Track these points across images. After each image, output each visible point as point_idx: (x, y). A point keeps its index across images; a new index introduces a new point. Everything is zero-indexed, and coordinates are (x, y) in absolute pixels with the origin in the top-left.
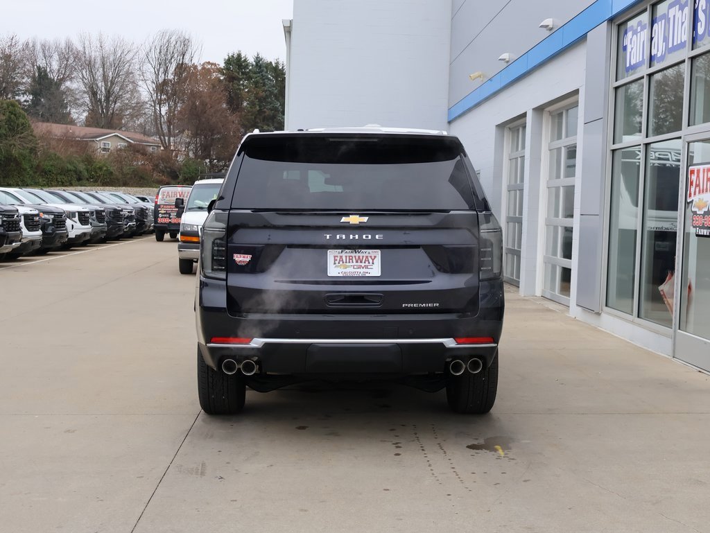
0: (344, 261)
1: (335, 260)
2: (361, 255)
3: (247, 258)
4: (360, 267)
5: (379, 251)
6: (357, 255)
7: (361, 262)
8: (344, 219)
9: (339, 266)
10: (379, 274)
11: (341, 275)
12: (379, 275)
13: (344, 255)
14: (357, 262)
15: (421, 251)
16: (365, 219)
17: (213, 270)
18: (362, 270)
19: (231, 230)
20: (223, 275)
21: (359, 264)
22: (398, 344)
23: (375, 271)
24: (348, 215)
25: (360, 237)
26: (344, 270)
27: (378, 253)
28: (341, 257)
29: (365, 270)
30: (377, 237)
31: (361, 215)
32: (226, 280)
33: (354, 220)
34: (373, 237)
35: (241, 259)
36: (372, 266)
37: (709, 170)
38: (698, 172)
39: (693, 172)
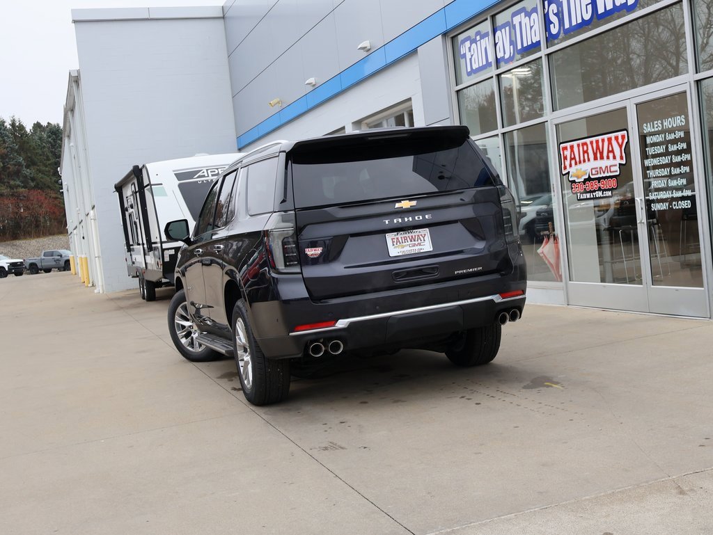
0: (401, 241)
1: (393, 242)
2: (413, 234)
3: (318, 251)
4: (414, 245)
5: (427, 229)
6: (410, 235)
7: (415, 241)
8: (397, 205)
9: (398, 247)
11: (401, 254)
12: (432, 249)
13: (399, 236)
14: (411, 241)
15: (459, 225)
16: (414, 203)
17: (286, 266)
18: (416, 248)
19: (299, 230)
20: (297, 270)
21: (413, 242)
22: (460, 305)
23: (427, 246)
24: (400, 201)
25: (413, 218)
26: (402, 250)
27: (426, 231)
28: (397, 238)
29: (419, 247)
30: (427, 217)
31: (410, 200)
32: (302, 273)
33: (406, 204)
34: (424, 217)
35: (313, 252)
36: (423, 243)
37: (585, 144)
38: (572, 147)
39: (565, 148)
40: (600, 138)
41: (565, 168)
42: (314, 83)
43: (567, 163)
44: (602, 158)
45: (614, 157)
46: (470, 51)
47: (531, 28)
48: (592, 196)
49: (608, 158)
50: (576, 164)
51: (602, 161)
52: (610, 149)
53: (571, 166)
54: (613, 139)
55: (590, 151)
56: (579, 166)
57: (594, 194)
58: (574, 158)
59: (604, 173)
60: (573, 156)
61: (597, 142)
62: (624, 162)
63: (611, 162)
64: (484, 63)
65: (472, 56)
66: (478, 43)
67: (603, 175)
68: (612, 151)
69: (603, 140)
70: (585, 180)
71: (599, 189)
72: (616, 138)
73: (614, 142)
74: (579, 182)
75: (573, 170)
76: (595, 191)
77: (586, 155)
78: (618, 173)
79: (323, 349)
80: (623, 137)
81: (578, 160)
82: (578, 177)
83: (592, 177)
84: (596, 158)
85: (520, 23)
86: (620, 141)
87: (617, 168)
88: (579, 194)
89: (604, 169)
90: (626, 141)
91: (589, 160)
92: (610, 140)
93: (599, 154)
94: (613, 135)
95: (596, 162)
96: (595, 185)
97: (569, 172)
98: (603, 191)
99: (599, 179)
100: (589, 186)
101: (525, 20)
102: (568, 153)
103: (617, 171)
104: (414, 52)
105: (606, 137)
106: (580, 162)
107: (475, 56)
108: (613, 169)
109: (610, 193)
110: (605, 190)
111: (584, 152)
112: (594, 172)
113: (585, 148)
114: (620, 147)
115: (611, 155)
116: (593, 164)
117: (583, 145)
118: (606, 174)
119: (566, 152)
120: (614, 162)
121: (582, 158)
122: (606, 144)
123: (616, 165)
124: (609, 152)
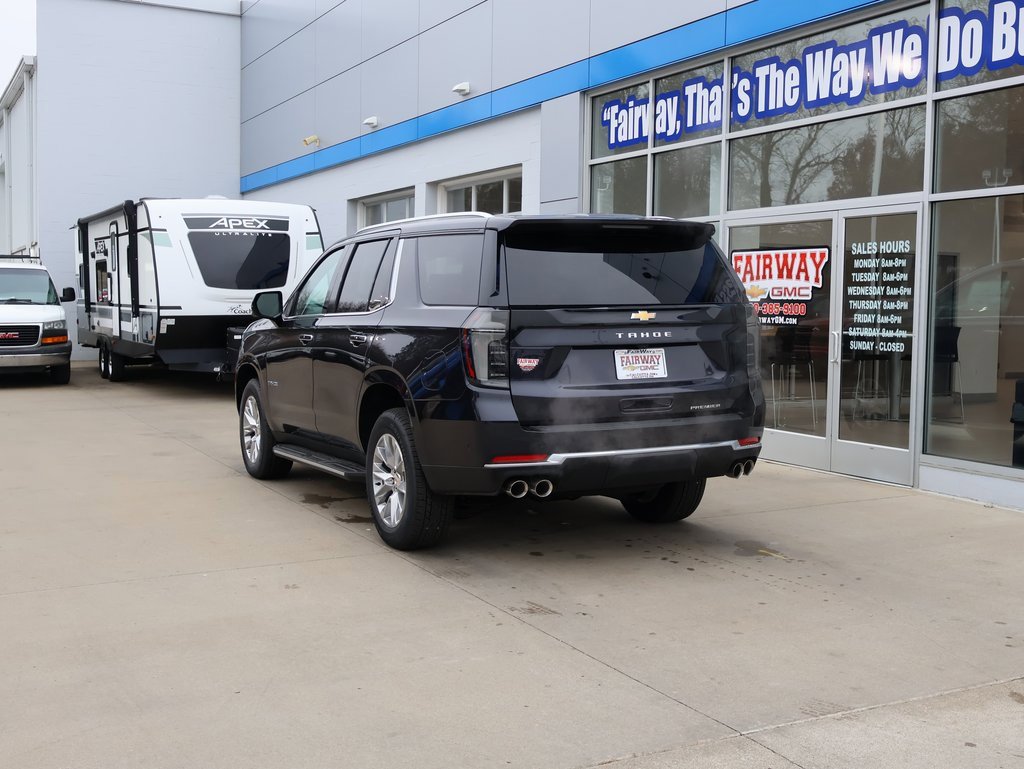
0: (631, 361)
1: (623, 361)
2: (646, 354)
3: (534, 363)
4: (646, 368)
5: (663, 350)
6: (643, 354)
7: (647, 362)
8: (634, 316)
9: (629, 367)
11: (630, 378)
12: (666, 376)
13: (630, 355)
14: (643, 362)
15: (698, 347)
16: (652, 315)
17: (490, 378)
18: (649, 372)
19: (511, 333)
20: (505, 384)
21: (645, 364)
22: (695, 450)
23: (660, 371)
24: (636, 311)
25: (651, 335)
26: (632, 372)
27: (660, 352)
28: (628, 357)
30: (666, 334)
31: (649, 311)
32: (510, 389)
33: (643, 316)
34: (663, 334)
35: (526, 364)
36: (654, 366)
37: (769, 256)
38: (749, 258)
39: (740, 258)
40: (790, 252)
42: (375, 124)
43: (740, 277)
44: (789, 276)
45: (807, 278)
46: (617, 117)
47: (710, 103)
48: (769, 321)
49: (798, 277)
50: (752, 279)
51: (789, 281)
52: (803, 267)
54: (808, 255)
55: (774, 267)
56: (755, 283)
57: (773, 319)
58: (751, 272)
59: (790, 295)
60: (748, 269)
61: (786, 256)
62: (819, 285)
63: (802, 283)
64: (636, 136)
65: (619, 124)
66: (631, 110)
67: (787, 297)
68: (806, 271)
69: (794, 256)
70: (763, 300)
71: (781, 314)
72: (813, 256)
73: (809, 261)
75: (747, 287)
76: (774, 316)
77: (767, 271)
78: (809, 298)
79: (527, 488)
80: (822, 255)
81: (755, 274)
82: (753, 296)
83: (772, 298)
84: (780, 276)
85: (695, 95)
86: (818, 259)
87: (809, 292)
89: (790, 291)
90: (826, 259)
91: (771, 277)
92: (803, 256)
93: (785, 271)
94: (808, 252)
95: (780, 280)
96: (776, 308)
98: (786, 317)
99: (782, 302)
100: (766, 308)
101: (703, 93)
102: (742, 264)
104: (536, 107)
105: (798, 252)
106: (758, 278)
107: (624, 125)
108: (802, 292)
109: (795, 321)
110: (789, 316)
111: (765, 266)
112: (776, 292)
113: (768, 261)
114: (817, 266)
115: (803, 275)
116: (776, 282)
117: (765, 257)
118: (793, 297)
119: (739, 263)
120: (806, 284)
121: (761, 273)
122: (798, 260)
123: (808, 288)
124: (800, 270)
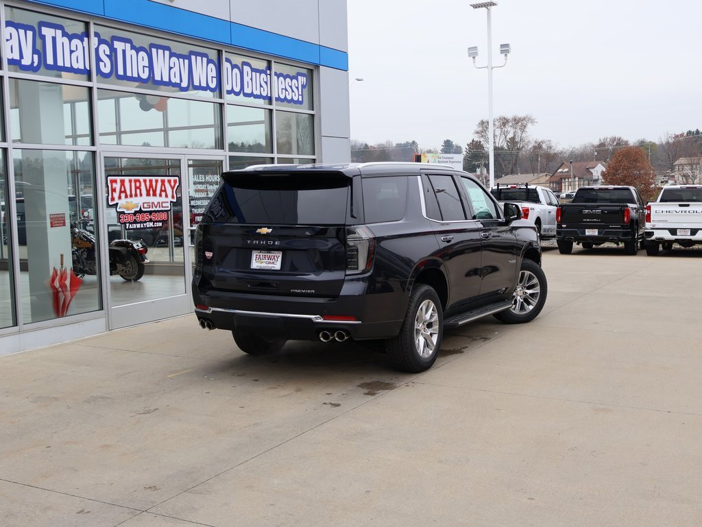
2: (271, 255)
4: (269, 263)
10: (279, 268)
13: (261, 254)
14: (269, 260)
16: (270, 231)
28: (260, 256)
29: (272, 265)
30: (276, 243)
37: (139, 181)
38: (122, 182)
39: (112, 182)
40: (154, 179)
41: (113, 199)
43: (116, 195)
44: (155, 195)
45: (167, 196)
48: (142, 226)
49: (161, 195)
50: (126, 197)
51: (154, 198)
52: (163, 189)
53: (120, 198)
54: (166, 181)
55: (143, 188)
56: (129, 200)
57: (145, 224)
58: (125, 192)
59: (156, 207)
60: (123, 190)
61: (151, 181)
62: (175, 200)
63: (163, 199)
67: (154, 209)
68: (165, 191)
69: (157, 181)
70: (136, 212)
71: (151, 220)
72: (169, 181)
73: (167, 184)
74: (129, 214)
75: (123, 202)
76: (146, 222)
77: (138, 191)
78: (169, 209)
80: (175, 181)
81: (128, 193)
82: (128, 209)
83: (143, 210)
84: (148, 194)
86: (172, 184)
87: (168, 205)
88: (127, 225)
89: (156, 204)
90: (177, 184)
91: (141, 195)
92: (163, 182)
93: (151, 191)
94: (166, 179)
95: (148, 198)
96: (147, 217)
97: (117, 204)
98: (154, 222)
99: (151, 212)
100: (139, 217)
102: (117, 186)
103: (168, 207)
105: (159, 179)
108: (164, 205)
109: (160, 224)
110: (157, 222)
111: (136, 188)
112: (145, 205)
113: (138, 184)
114: (173, 188)
115: (163, 194)
116: (145, 199)
117: (136, 181)
118: (158, 209)
119: (114, 185)
120: (166, 200)
121: (133, 193)
122: (159, 184)
123: (167, 202)
124: (161, 191)
